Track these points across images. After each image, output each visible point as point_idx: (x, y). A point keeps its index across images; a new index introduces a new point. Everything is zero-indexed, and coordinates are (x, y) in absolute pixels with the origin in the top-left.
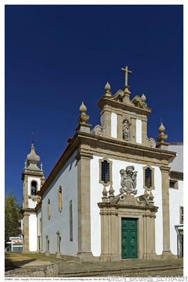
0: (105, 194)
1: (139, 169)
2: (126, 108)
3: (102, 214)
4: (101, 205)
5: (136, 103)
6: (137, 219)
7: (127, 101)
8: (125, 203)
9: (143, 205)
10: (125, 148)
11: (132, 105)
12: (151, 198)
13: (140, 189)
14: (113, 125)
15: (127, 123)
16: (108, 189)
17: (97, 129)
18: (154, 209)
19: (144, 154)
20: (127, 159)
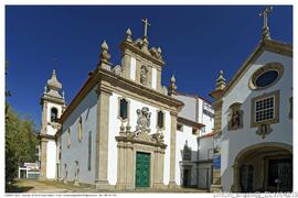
0: (122, 129)
1: (153, 111)
2: (144, 55)
3: (119, 147)
4: (118, 139)
5: (153, 54)
6: (149, 154)
7: (145, 50)
8: (140, 139)
9: (154, 142)
10: (142, 91)
11: (149, 54)
12: (162, 138)
13: (153, 129)
14: (132, 68)
15: (145, 69)
16: (125, 125)
17: (117, 69)
18: (164, 147)
19: (157, 99)
20: (144, 101)
